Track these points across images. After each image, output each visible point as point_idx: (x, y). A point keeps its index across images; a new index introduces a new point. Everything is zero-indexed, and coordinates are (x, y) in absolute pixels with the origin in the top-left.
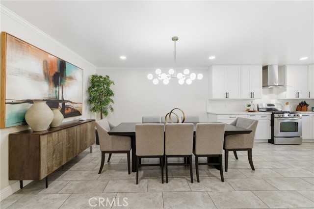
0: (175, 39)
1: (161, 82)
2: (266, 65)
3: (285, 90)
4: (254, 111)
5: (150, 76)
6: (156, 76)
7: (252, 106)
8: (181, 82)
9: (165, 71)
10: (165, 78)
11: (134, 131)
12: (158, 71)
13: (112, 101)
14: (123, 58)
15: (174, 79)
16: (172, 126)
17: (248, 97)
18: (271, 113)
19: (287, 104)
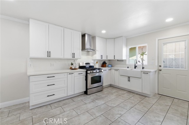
2: (84, 33)
3: (95, 54)
4: (75, 69)
7: (74, 65)
17: (70, 57)
18: (86, 70)
19: (97, 62)
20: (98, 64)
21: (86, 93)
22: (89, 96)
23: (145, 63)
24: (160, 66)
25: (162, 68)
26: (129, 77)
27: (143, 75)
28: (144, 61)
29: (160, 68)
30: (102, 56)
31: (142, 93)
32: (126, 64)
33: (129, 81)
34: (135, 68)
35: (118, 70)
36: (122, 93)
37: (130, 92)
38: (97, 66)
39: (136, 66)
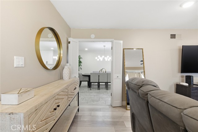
0: (104, 46)
1: (100, 60)
5: (96, 58)
6: (98, 58)
8: (106, 60)
9: (101, 56)
10: (101, 59)
11: (90, 75)
12: (99, 56)
13: (81, 65)
14: (86, 49)
15: (104, 59)
16: (101, 73)
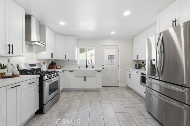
18: (39, 76)
19: (44, 63)
20: (47, 66)
21: (40, 112)
22: (46, 114)
23: (94, 63)
24: (103, 65)
25: (104, 67)
26: (85, 77)
27: (97, 73)
28: (92, 62)
29: (103, 67)
30: (52, 54)
31: (96, 89)
32: (77, 65)
33: (85, 80)
34: (86, 68)
35: (73, 71)
36: (81, 94)
37: (86, 91)
38: (44, 68)
39: (87, 66)
